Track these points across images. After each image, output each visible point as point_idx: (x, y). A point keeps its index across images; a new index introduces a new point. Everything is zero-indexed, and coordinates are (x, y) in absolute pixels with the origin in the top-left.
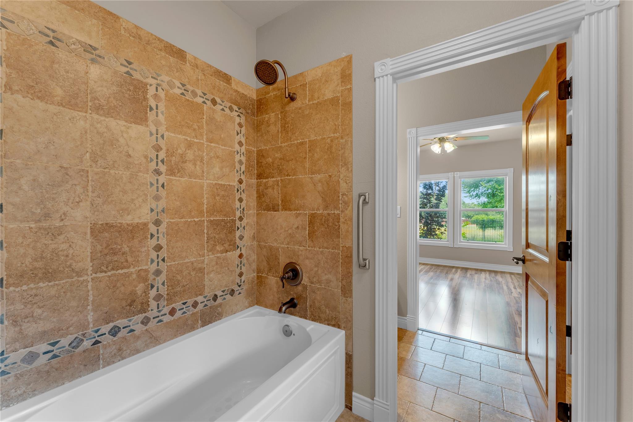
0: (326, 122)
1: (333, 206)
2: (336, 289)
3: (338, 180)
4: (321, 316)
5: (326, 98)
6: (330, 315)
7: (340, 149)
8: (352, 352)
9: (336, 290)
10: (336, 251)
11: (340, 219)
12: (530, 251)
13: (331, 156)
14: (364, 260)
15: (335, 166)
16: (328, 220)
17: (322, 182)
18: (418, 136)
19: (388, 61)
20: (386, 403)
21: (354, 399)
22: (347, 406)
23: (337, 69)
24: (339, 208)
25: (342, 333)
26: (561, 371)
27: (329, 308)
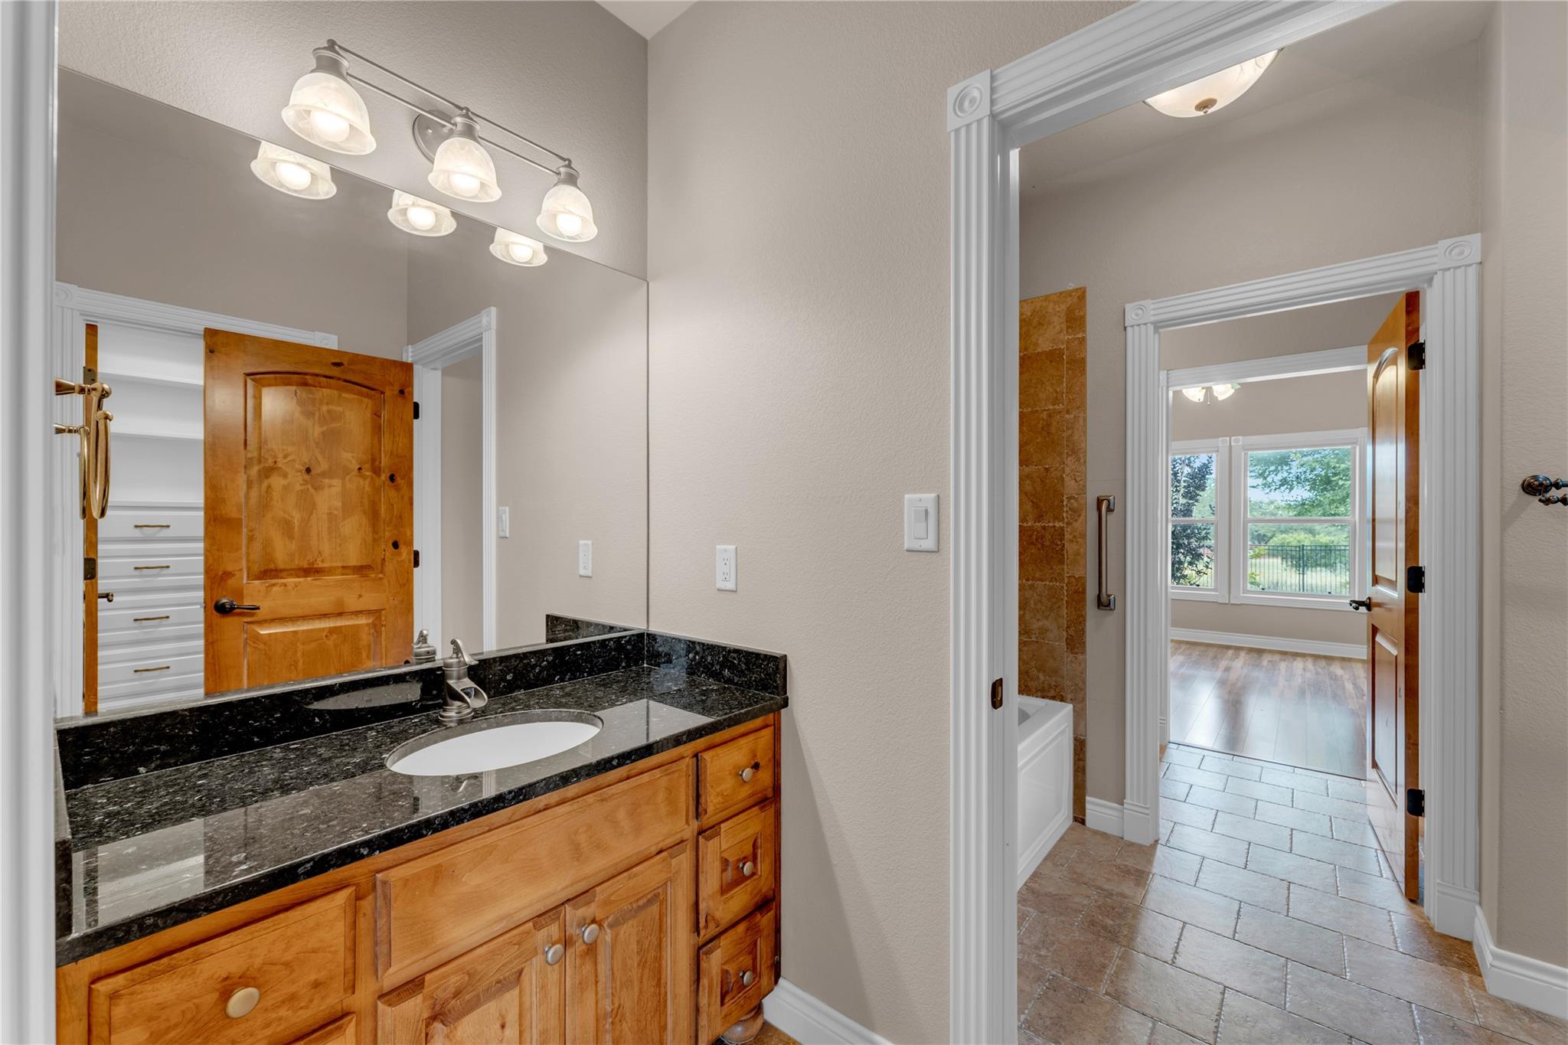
0: (1039, 386)
1: (1052, 515)
2: (1057, 641)
3: (1062, 477)
4: (1029, 685)
5: (1040, 350)
6: (1046, 683)
7: (1065, 428)
8: (1085, 736)
9: (1057, 643)
10: (1058, 584)
11: (1064, 535)
12: (1379, 588)
13: (1048, 439)
14: (1109, 596)
15: (1055, 455)
16: (1043, 537)
17: (1032, 478)
18: (1169, 384)
19: (1148, 303)
20: (1143, 805)
21: (1088, 806)
22: (1076, 819)
23: (1060, 307)
24: (1063, 518)
25: (1069, 708)
26: (1411, 746)
27: (1044, 671)
